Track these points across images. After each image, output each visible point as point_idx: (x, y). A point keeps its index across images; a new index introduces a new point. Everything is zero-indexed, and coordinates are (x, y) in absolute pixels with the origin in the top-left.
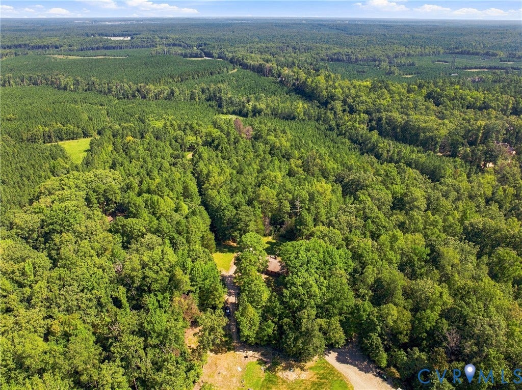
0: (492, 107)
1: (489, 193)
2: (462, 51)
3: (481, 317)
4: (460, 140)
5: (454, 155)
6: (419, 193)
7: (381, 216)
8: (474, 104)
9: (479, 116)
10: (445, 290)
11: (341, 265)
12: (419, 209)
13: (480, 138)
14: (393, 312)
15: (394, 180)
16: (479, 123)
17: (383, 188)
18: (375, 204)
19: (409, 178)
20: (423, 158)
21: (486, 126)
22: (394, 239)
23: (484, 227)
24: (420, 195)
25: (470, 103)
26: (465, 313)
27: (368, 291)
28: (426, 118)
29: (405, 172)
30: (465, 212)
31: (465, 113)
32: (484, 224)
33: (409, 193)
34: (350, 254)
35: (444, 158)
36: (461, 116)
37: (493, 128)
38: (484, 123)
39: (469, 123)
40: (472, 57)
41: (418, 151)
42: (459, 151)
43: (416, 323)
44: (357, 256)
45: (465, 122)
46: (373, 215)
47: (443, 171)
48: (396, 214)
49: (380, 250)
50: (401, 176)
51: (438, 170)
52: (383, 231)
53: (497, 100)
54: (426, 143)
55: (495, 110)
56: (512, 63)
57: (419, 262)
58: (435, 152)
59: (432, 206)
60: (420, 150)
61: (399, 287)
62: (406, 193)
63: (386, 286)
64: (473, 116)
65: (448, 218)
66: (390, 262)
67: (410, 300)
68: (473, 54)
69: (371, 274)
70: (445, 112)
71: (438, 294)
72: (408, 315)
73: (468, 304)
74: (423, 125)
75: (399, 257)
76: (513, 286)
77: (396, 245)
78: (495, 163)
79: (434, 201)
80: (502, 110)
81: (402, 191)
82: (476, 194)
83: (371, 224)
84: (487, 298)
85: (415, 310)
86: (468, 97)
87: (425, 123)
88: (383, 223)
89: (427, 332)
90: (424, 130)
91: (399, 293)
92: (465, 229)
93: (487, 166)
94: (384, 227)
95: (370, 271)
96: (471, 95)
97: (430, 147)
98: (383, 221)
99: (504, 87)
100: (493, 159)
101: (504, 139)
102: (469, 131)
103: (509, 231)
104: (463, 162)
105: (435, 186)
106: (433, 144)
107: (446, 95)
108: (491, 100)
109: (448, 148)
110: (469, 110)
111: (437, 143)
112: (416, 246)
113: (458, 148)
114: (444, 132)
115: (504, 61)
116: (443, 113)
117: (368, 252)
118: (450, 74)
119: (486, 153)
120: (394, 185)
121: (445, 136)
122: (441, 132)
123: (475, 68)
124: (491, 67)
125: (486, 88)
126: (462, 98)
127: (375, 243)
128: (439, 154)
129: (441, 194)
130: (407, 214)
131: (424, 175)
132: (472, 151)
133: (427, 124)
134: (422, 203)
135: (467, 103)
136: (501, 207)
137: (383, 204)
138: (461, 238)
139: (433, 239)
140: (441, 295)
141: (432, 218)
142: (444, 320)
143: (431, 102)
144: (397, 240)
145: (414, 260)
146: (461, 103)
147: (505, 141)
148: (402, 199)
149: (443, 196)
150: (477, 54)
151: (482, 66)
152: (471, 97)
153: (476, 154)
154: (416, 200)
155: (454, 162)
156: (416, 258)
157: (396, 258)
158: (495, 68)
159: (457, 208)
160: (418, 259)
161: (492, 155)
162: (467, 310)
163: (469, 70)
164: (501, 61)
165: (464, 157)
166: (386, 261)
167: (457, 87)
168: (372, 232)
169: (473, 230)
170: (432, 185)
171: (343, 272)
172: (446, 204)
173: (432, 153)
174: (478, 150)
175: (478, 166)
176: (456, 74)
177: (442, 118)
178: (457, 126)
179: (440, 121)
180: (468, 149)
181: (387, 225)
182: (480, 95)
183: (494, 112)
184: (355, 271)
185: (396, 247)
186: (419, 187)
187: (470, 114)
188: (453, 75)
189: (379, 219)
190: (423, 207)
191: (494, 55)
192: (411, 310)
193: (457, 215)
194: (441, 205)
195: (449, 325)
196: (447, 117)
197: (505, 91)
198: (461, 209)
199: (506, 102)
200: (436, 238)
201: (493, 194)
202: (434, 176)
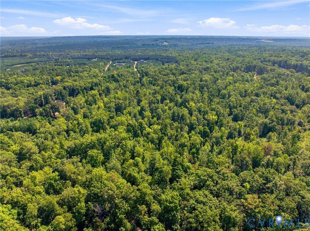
0: (41, 84)
1: (65, 128)
2: (5, 55)
3: (104, 189)
4: (34, 106)
5: (34, 115)
6: (30, 144)
7: (15, 169)
8: (30, 84)
9: (37, 89)
10: (80, 188)
11: (8, 218)
12: (36, 153)
13: (44, 101)
14: (61, 220)
15: (9, 143)
16: (39, 93)
17: (4, 151)
18: (5, 164)
19: (17, 138)
20: (17, 123)
21: (44, 94)
22: (33, 179)
23: (76, 146)
24: (31, 145)
25: (28, 84)
26: (96, 192)
27: (37, 220)
28: (6, 99)
29: (14, 136)
30: (61, 143)
31: (28, 90)
32: (75, 144)
33: (24, 147)
34: (9, 206)
35: (30, 119)
36: (27, 92)
37: (48, 94)
38: (42, 93)
39: (34, 95)
40: (13, 58)
41: (11, 121)
42: (37, 112)
43: (76, 215)
44: (14, 204)
45: (31, 95)
46: (9, 172)
47: (34, 126)
48: (24, 164)
49: (28, 190)
50: (12, 139)
51: (31, 127)
52: (22, 178)
53: (42, 79)
54: (14, 114)
55: (43, 85)
56: (37, 59)
57: (56, 183)
58: (22, 118)
59: (42, 148)
60: (12, 119)
61: (56, 204)
62: (22, 148)
63: (47, 209)
64: (34, 91)
65: (54, 150)
66: (39, 193)
67: (65, 207)
68: (13, 56)
69: (33, 209)
70: (16, 92)
71: (78, 192)
72: (69, 215)
73: (94, 187)
74: (6, 104)
75: (42, 187)
76: (103, 166)
77: (37, 181)
78: (59, 112)
79: (41, 145)
80: (47, 84)
81: (19, 148)
82: (60, 131)
83: (11, 179)
84: (100, 179)
85: (70, 209)
86: (25, 81)
87: (7, 102)
88: (19, 173)
89: (84, 215)
90: (8, 106)
91: (57, 207)
92: (67, 151)
93: (56, 115)
94: (21, 175)
95: (32, 207)
96: (27, 79)
97: (18, 116)
98: (18, 172)
99: (41, 72)
100: (57, 110)
101: (56, 98)
102: (36, 99)
103: (87, 142)
104: (42, 117)
105: (36, 136)
106: (18, 113)
107: (11, 82)
108: (39, 80)
109: (29, 113)
110: (30, 88)
111: (21, 112)
112: (50, 175)
113: (35, 110)
114: (22, 104)
115: (33, 58)
116: (15, 93)
117: (22, 196)
118: (5, 70)
119: (52, 108)
120: (11, 147)
121: (24, 106)
122: (21, 104)
123: (19, 64)
124: (27, 62)
125: (33, 74)
126: (22, 82)
127: (22, 188)
128: (25, 118)
129: (43, 139)
130: (30, 160)
131: (26, 133)
132: (44, 109)
133: (8, 103)
134: (35, 149)
135: (26, 85)
136: (75, 132)
137: (10, 162)
138: (67, 157)
139: (55, 166)
140: (79, 192)
141: (46, 155)
142: (89, 203)
143: (3, 89)
144: (36, 178)
145: (52, 183)
146: (23, 85)
147: (56, 99)
148: (21, 153)
149: (45, 140)
150: (16, 56)
151: (22, 62)
152: (27, 80)
153: (47, 111)
154: (31, 149)
155: (37, 119)
156: (53, 182)
157: (41, 189)
158: (30, 63)
159: (55, 143)
160: (54, 181)
161: (55, 108)
162: (96, 190)
163: (16, 66)
164: (31, 59)
165: (41, 114)
166: (37, 194)
167: (15, 76)
168: (14, 183)
169: (71, 150)
170: (35, 136)
171: (12, 221)
172: (49, 143)
173: (21, 118)
174: (47, 108)
175: (51, 117)
176: (9, 69)
177: (17, 97)
178: (28, 98)
179: (16, 99)
180: (41, 109)
181: (22, 173)
182: (32, 79)
183: (43, 86)
184: (19, 214)
185: (38, 182)
186: (28, 141)
187: (31, 90)
188: (7, 70)
189: (15, 172)
190: (37, 151)
191: (25, 56)
192: (68, 211)
193: (58, 146)
194: (46, 145)
195: (93, 203)
196: (19, 95)
197: (43, 73)
198: (58, 142)
199: (47, 79)
200: (56, 164)
201: (67, 127)
202: (31, 131)
